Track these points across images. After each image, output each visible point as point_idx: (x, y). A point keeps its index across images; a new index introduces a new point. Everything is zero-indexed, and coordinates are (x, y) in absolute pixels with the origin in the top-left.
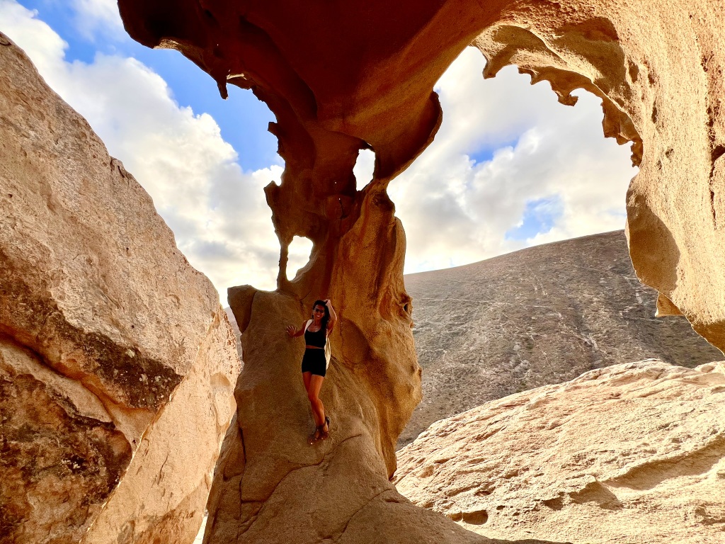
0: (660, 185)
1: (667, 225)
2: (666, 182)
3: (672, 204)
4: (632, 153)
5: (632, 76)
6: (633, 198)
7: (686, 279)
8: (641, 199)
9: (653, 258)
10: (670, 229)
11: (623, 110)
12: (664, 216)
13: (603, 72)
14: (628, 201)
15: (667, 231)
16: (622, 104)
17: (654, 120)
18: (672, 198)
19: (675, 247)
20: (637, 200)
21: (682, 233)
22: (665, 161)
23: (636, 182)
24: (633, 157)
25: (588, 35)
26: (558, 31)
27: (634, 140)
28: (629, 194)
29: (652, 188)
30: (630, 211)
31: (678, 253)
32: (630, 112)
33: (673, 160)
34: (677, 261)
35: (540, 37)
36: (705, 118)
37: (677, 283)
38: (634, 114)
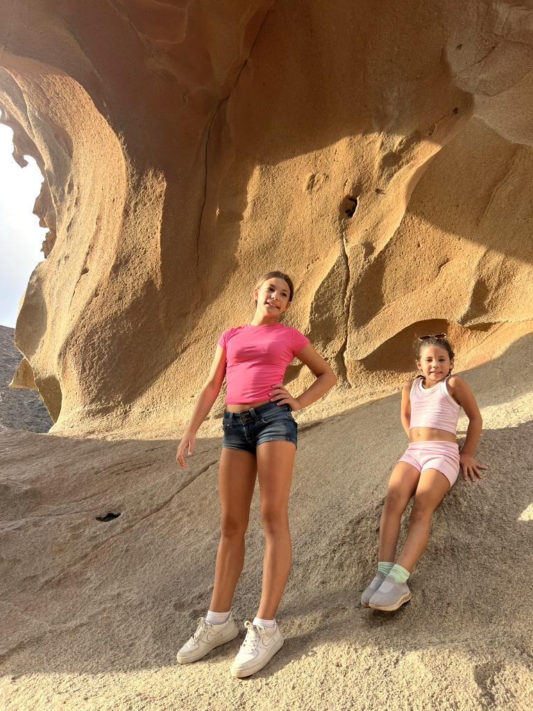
0: (54, 276)
1: (48, 306)
2: (58, 275)
3: (56, 292)
4: (45, 239)
5: (69, 189)
6: (35, 278)
7: (43, 348)
8: (40, 281)
9: (30, 329)
10: (48, 310)
11: (55, 205)
12: (48, 299)
13: (54, 168)
14: (31, 278)
15: (46, 311)
16: (56, 202)
17: (68, 230)
18: (57, 289)
19: (46, 324)
20: (38, 280)
21: (53, 314)
22: (63, 262)
23: (41, 266)
24: (45, 243)
25: (57, 136)
26: (40, 114)
27: (51, 229)
28: (34, 273)
29: (49, 276)
30: (30, 286)
31: (46, 329)
32: (58, 211)
33: (67, 264)
34: (42, 335)
35: (26, 102)
36: (86, 250)
37: (37, 351)
38: (59, 214)
